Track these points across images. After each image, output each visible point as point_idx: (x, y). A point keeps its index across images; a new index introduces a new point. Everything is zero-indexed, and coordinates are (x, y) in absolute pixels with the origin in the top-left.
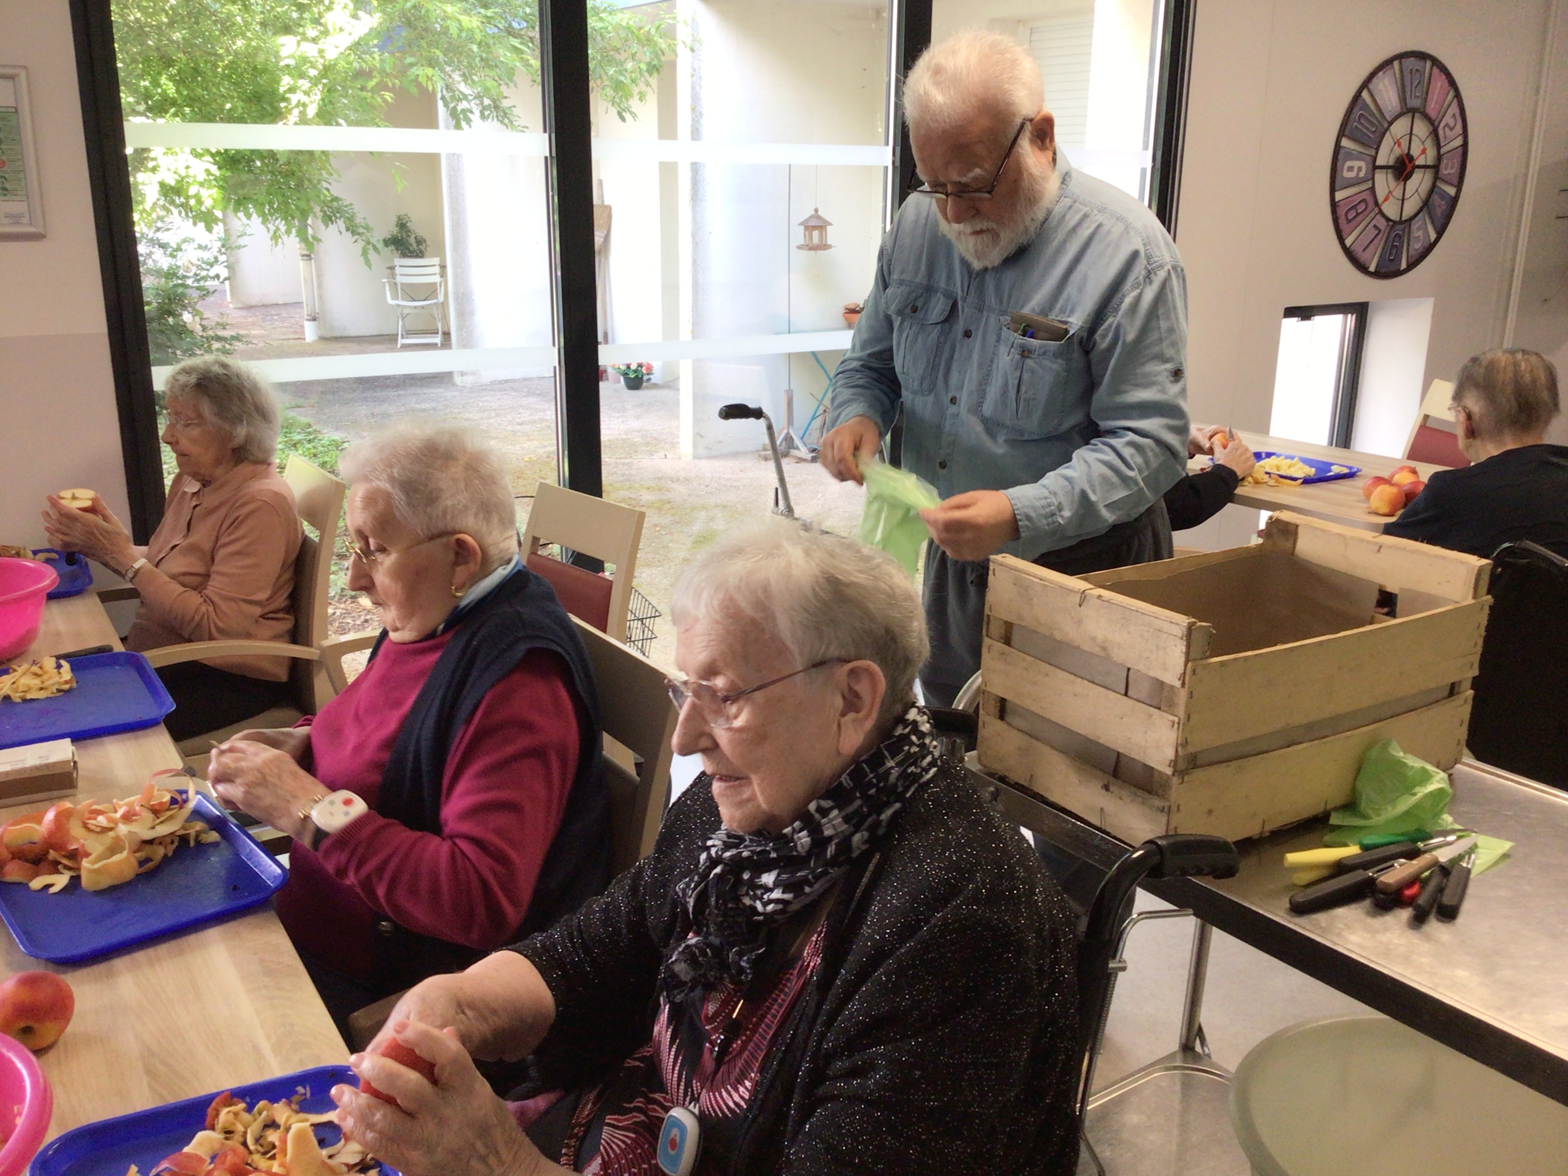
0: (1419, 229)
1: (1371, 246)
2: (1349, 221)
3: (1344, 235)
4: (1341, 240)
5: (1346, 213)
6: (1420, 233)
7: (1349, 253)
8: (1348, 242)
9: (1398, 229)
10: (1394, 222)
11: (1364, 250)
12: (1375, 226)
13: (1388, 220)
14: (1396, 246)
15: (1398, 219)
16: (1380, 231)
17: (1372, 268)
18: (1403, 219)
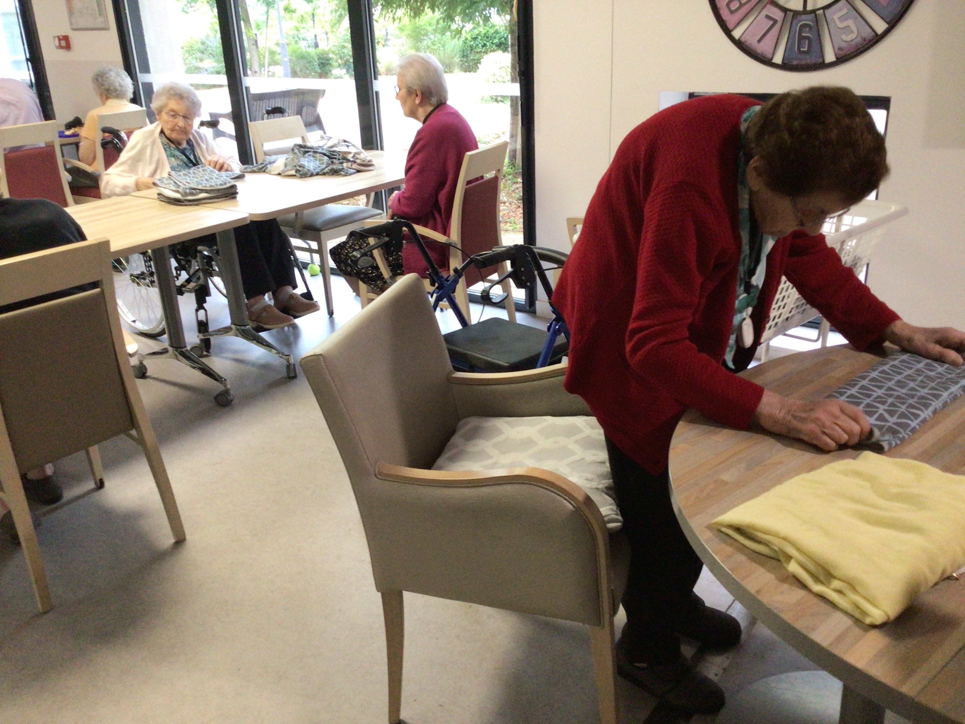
0: (843, 18)
1: (768, 36)
2: (732, 12)
3: (730, 26)
4: (728, 32)
5: (728, 5)
6: (850, 22)
7: (739, 44)
8: (737, 34)
9: (807, 20)
10: (796, 13)
11: (759, 41)
12: (767, 17)
13: (785, 10)
14: (808, 38)
15: (800, 8)
16: (775, 22)
17: (778, 59)
18: (809, 7)
